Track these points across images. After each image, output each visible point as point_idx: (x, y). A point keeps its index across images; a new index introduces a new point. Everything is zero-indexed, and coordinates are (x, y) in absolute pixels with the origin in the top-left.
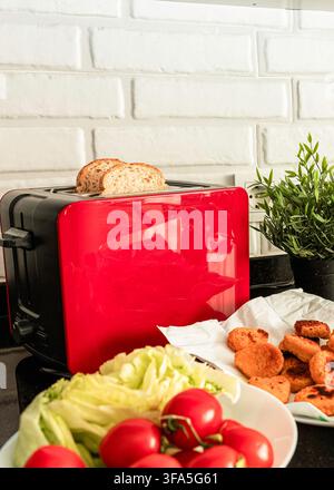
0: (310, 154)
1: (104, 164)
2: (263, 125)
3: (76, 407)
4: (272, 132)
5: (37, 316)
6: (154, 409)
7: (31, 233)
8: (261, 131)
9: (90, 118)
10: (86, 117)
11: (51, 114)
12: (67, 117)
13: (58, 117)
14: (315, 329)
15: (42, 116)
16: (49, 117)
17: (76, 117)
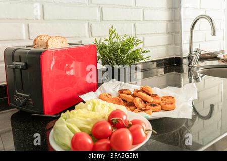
0: (113, 32)
1: (43, 37)
2: (90, 22)
3: (78, 120)
4: (94, 25)
5: (28, 95)
6: (104, 118)
7: (26, 63)
8: (90, 24)
9: (27, 19)
10: (25, 19)
11: (11, 17)
12: (18, 19)
13: (14, 19)
14: (127, 91)
15: (7, 19)
16: (10, 19)
17: (21, 19)
